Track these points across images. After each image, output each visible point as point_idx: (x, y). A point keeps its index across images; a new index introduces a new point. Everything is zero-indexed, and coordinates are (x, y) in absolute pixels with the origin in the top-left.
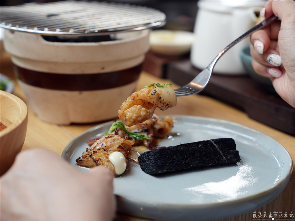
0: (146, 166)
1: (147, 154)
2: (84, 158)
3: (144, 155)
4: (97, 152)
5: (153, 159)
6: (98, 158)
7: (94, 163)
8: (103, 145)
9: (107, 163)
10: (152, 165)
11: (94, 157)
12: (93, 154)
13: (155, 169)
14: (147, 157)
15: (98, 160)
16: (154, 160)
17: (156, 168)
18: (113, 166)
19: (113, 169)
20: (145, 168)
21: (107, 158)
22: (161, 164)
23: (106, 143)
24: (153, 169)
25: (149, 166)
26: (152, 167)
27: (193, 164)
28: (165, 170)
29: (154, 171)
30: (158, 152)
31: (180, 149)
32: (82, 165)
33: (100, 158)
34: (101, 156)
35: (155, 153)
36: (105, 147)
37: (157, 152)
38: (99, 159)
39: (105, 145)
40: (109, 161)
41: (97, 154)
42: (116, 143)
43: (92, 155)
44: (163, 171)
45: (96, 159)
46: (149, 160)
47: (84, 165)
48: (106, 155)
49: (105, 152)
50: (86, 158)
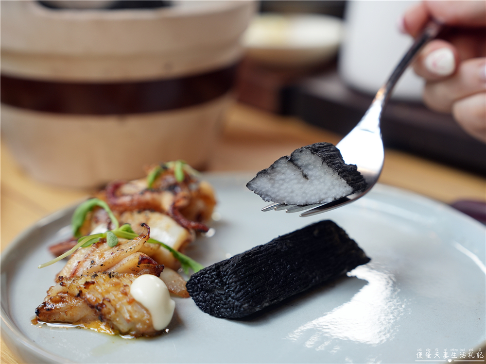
0: (217, 301)
1: (213, 271)
2: (57, 302)
3: (207, 275)
4: (93, 283)
5: (236, 282)
6: (100, 296)
7: (88, 312)
8: (93, 262)
9: (129, 307)
10: (238, 296)
11: (90, 295)
12: (84, 291)
13: (246, 305)
14: (216, 279)
15: (103, 304)
16: (238, 283)
17: (248, 302)
18: (145, 312)
19: (149, 320)
20: (213, 305)
21: (126, 294)
22: (256, 290)
23: (101, 256)
24: (242, 305)
25: (226, 299)
26: (238, 299)
27: (315, 278)
28: (267, 302)
29: (245, 310)
30: (242, 264)
31: (282, 248)
32: (53, 320)
33: (106, 296)
34: (108, 292)
35: (236, 267)
36: (102, 265)
37: (239, 265)
38: (103, 300)
39: (98, 261)
40: (132, 301)
41: (97, 287)
42: (125, 250)
43: (81, 292)
44: (264, 306)
45: (96, 301)
46: (226, 284)
47: (59, 320)
48: (122, 289)
49: (115, 280)
50: (63, 302)
